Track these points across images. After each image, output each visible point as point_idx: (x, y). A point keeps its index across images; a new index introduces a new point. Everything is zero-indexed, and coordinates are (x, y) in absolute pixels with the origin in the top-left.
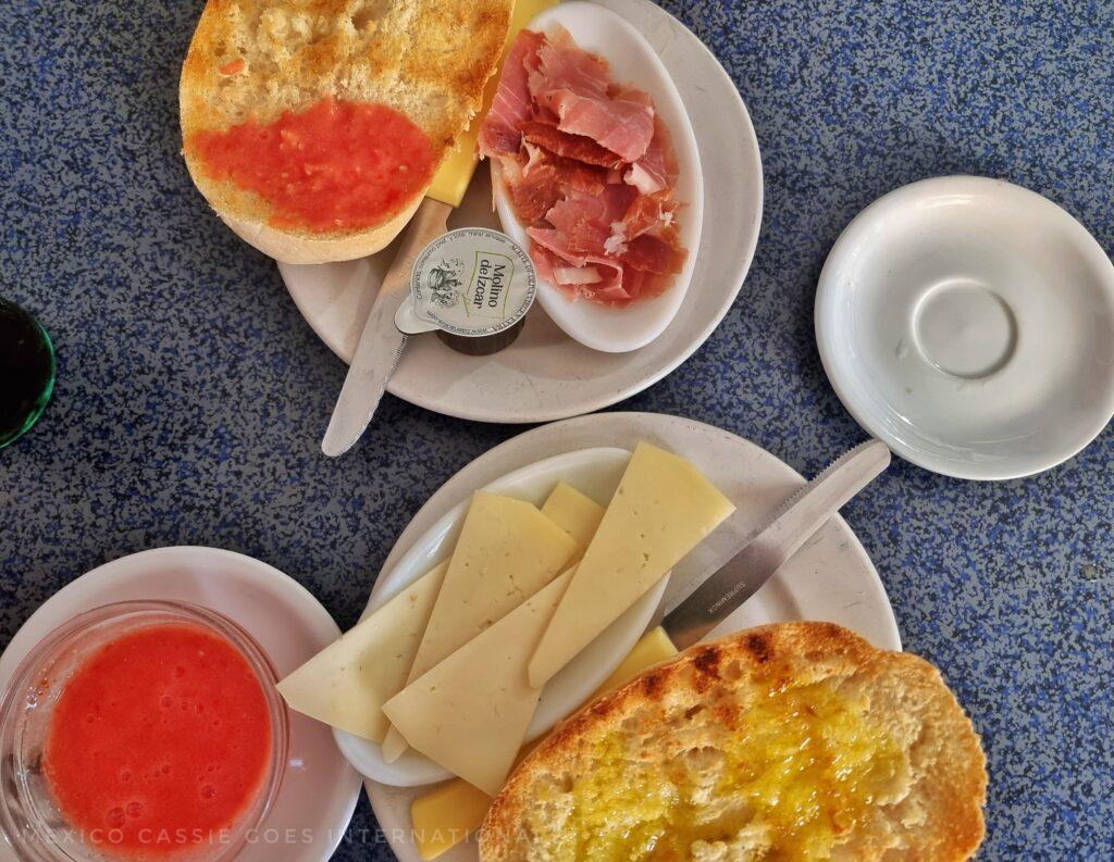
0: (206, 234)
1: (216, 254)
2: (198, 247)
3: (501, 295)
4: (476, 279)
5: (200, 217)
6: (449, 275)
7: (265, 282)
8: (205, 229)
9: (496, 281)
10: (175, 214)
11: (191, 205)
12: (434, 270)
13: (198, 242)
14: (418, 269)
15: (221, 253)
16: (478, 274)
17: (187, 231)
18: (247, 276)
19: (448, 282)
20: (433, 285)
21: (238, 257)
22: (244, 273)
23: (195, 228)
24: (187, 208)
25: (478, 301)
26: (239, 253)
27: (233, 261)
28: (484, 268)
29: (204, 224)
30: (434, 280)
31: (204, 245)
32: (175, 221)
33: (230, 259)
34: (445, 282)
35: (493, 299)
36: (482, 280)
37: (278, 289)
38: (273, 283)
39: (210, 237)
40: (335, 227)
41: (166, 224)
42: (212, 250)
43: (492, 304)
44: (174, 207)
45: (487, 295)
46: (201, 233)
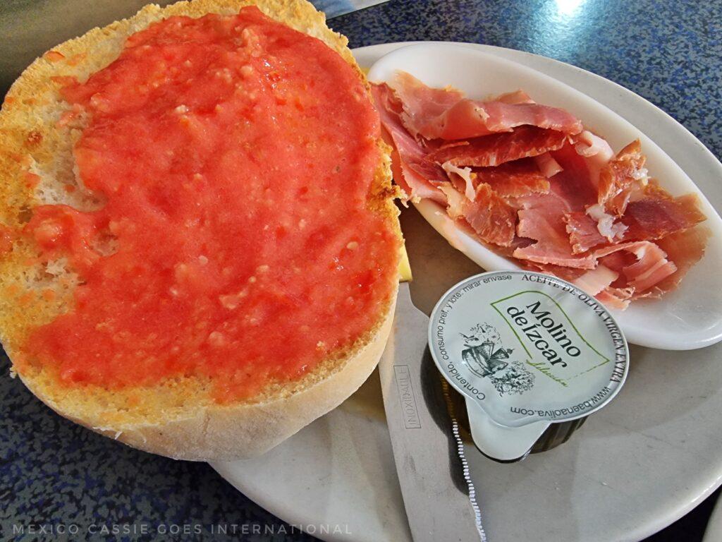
0: (78, 493)
1: (103, 511)
2: (73, 516)
3: (571, 334)
4: (523, 336)
5: (61, 473)
6: (486, 348)
7: (194, 511)
8: (73, 486)
9: (547, 323)
10: (21, 489)
11: (40, 464)
12: (464, 353)
13: (71, 508)
14: (447, 363)
15: (111, 505)
16: (519, 329)
17: (49, 503)
18: (163, 518)
19: (493, 356)
20: (481, 372)
21: (139, 499)
22: (157, 515)
23: (59, 491)
24: (36, 470)
25: (553, 359)
26: (137, 491)
27: (134, 508)
28: (518, 316)
29: (70, 480)
30: (478, 364)
31: (81, 508)
32: (25, 497)
33: (128, 507)
34: (492, 362)
35: (568, 346)
36: (530, 332)
37: (216, 512)
38: (206, 508)
39: (85, 492)
40: (318, 357)
41: (12, 510)
42: (96, 509)
43: (573, 351)
44: (17, 479)
45: (555, 346)
46: (70, 494)
